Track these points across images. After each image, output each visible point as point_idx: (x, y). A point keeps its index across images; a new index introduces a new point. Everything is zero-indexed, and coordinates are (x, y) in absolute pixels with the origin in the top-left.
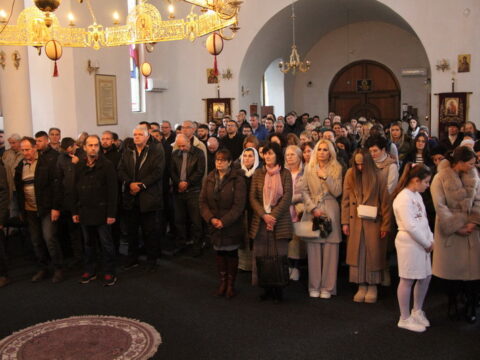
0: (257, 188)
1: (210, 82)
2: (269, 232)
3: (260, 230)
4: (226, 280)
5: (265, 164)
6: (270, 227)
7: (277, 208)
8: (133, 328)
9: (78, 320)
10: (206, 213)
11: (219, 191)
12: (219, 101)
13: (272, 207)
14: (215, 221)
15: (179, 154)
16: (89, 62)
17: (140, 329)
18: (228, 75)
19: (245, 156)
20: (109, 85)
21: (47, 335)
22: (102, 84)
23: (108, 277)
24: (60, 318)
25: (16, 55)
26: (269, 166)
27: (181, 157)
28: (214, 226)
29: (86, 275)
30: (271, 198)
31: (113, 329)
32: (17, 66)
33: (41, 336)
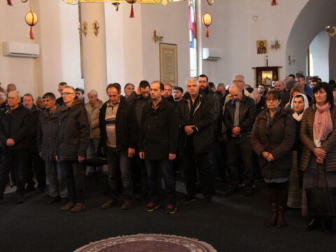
0: (307, 125)
1: (259, 52)
2: (319, 164)
3: (310, 163)
4: (277, 212)
5: (315, 102)
6: (320, 160)
7: (327, 142)
8: (192, 245)
9: (144, 237)
10: (258, 147)
11: (271, 126)
12: (267, 69)
13: (322, 142)
14: (266, 154)
15: (232, 103)
16: (155, 32)
17: (199, 246)
18: (276, 46)
19: (295, 102)
20: (172, 52)
21: (118, 246)
22: (165, 52)
23: (170, 207)
24: (129, 235)
25: (95, 24)
26: (319, 103)
27: (234, 105)
28: (265, 159)
29: (151, 205)
30: (321, 134)
31: (175, 245)
32: (96, 34)
33: (113, 246)
